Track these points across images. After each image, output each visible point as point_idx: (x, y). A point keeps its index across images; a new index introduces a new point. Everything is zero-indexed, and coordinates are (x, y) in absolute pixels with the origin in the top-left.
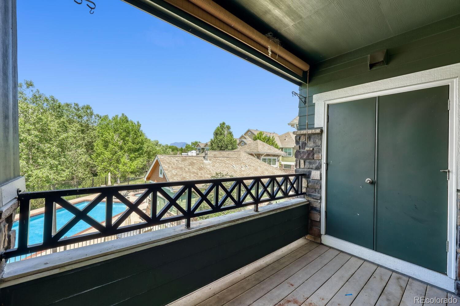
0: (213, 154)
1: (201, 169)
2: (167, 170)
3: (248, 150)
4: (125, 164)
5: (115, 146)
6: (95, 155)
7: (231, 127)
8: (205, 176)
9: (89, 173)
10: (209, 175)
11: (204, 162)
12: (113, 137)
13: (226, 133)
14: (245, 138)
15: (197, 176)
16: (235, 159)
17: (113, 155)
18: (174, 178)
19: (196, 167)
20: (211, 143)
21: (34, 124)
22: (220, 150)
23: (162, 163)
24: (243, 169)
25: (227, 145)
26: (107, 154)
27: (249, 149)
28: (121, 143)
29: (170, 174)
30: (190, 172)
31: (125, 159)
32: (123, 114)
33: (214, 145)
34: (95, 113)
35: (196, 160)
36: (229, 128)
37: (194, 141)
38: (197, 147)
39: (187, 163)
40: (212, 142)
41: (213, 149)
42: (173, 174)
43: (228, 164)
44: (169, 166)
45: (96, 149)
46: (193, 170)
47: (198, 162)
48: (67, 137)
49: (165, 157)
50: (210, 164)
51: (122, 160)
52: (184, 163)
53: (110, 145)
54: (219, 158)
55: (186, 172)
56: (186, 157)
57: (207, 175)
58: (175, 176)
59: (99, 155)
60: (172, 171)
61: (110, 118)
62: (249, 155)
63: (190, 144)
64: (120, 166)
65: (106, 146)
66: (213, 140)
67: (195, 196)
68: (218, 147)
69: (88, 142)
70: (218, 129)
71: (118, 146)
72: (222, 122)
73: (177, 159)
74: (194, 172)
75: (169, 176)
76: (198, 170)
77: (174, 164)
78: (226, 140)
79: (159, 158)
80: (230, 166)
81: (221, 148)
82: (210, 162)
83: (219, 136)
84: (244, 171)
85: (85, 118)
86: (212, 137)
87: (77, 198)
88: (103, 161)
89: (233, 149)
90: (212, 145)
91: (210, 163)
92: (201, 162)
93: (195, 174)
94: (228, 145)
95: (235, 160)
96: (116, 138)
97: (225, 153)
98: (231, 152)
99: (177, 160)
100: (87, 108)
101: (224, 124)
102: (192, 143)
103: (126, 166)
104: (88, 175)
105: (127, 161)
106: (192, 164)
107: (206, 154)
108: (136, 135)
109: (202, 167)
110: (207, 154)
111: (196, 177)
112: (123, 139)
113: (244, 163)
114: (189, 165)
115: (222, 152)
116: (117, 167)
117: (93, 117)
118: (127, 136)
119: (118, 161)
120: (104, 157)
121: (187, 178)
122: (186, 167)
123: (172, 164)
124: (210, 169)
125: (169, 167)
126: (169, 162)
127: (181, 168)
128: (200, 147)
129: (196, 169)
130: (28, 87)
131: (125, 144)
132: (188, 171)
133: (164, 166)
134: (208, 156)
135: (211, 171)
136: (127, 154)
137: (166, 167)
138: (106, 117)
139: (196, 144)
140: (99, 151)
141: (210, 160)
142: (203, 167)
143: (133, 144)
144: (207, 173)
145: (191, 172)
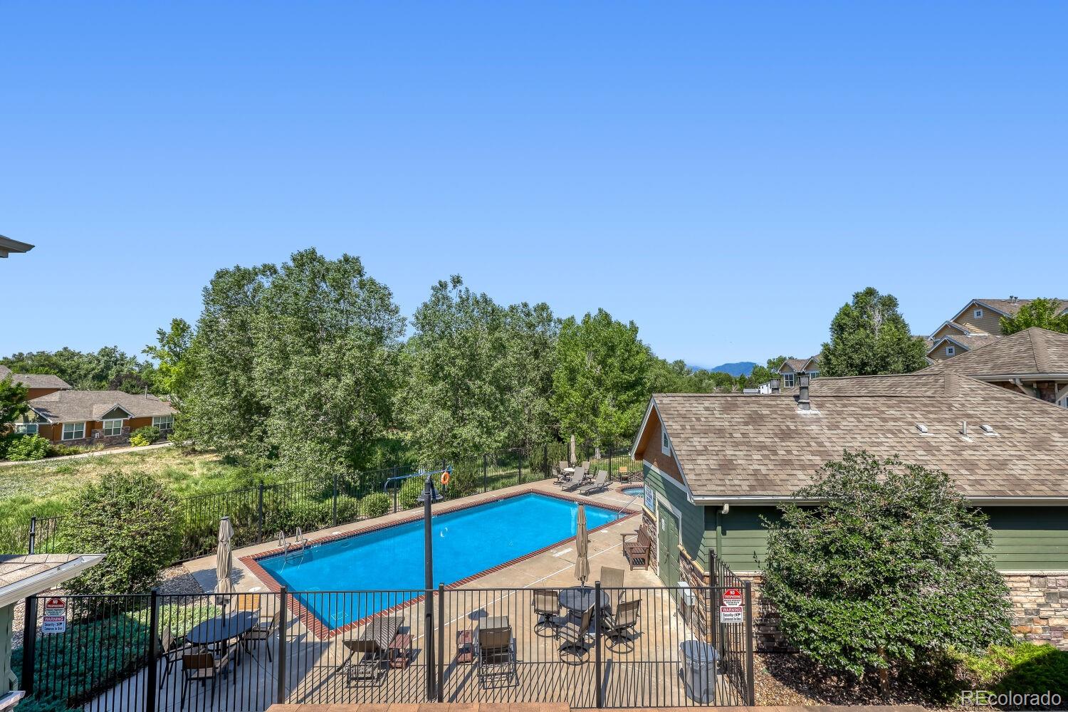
0: (831, 387)
1: (786, 435)
2: (677, 435)
3: (985, 370)
4: (608, 416)
5: (587, 378)
6: (554, 397)
7: (899, 302)
8: (803, 458)
9: (547, 433)
10: (818, 458)
11: (799, 412)
12: (583, 360)
13: (877, 319)
14: (961, 332)
15: (772, 458)
16: (926, 401)
17: (586, 397)
18: (699, 462)
19: (768, 427)
20: (826, 357)
21: (459, 348)
22: (861, 373)
23: (665, 416)
24: (968, 440)
25: (883, 358)
26: (576, 397)
27: (990, 365)
28: (597, 371)
29: (685, 448)
30: (748, 444)
31: (607, 406)
32: (600, 310)
33: (834, 361)
34: (555, 316)
35: (768, 406)
36: (890, 303)
37: (774, 356)
38: (781, 370)
39: (738, 416)
40: (828, 353)
41: (832, 373)
42: (694, 449)
43: (895, 420)
44: (683, 423)
45: (557, 386)
46: (760, 439)
47: (775, 412)
48: (505, 366)
49: (673, 399)
50: (818, 420)
51: (602, 409)
52: (729, 416)
53: (580, 378)
54: (853, 401)
55: (736, 445)
56: (735, 399)
57: (811, 457)
58: (699, 453)
59: (561, 398)
60: (691, 440)
61: (579, 321)
62: (996, 389)
63: (765, 366)
64: (599, 421)
65: (572, 381)
66: (832, 347)
67: (766, 523)
68: (852, 365)
69: (545, 373)
70: (845, 312)
71: (593, 377)
72: (862, 289)
73: (707, 404)
74: (763, 444)
75: (683, 452)
76: (776, 440)
77: (698, 419)
78: (877, 344)
79: (658, 402)
80: (907, 427)
81: (863, 369)
82: (820, 413)
83: (850, 334)
84: (974, 448)
85: (539, 329)
86: (827, 337)
87: (520, 484)
88: (568, 411)
89: (910, 371)
90: (828, 362)
91: (821, 416)
92: (787, 412)
93: (767, 453)
94: (888, 357)
95: (925, 405)
96: (589, 362)
97: (880, 383)
98: (906, 380)
99: (707, 409)
100: (543, 309)
101: (870, 292)
102: (770, 362)
103: (611, 422)
104: (547, 438)
105: (611, 410)
106: (756, 419)
107: (801, 388)
108: (629, 351)
109: (790, 430)
110: (807, 388)
111: (771, 460)
112: (603, 363)
113: (969, 416)
114: (746, 424)
115: (868, 380)
116: (593, 423)
117: (552, 324)
118: (609, 356)
119: (595, 411)
120: (569, 402)
121: (740, 462)
122: (736, 427)
123: (694, 419)
124: (823, 439)
125: (683, 428)
126: (685, 412)
127: (720, 432)
128: (792, 370)
129: (768, 436)
130: (455, 286)
131: (606, 373)
132: (742, 440)
133: (670, 423)
134: (810, 394)
135: (826, 444)
136: (610, 395)
137: (676, 427)
138: (571, 321)
139: (781, 364)
140: (561, 390)
141: (820, 406)
142: (793, 428)
143: (623, 371)
144: (808, 449)
145: (755, 444)
